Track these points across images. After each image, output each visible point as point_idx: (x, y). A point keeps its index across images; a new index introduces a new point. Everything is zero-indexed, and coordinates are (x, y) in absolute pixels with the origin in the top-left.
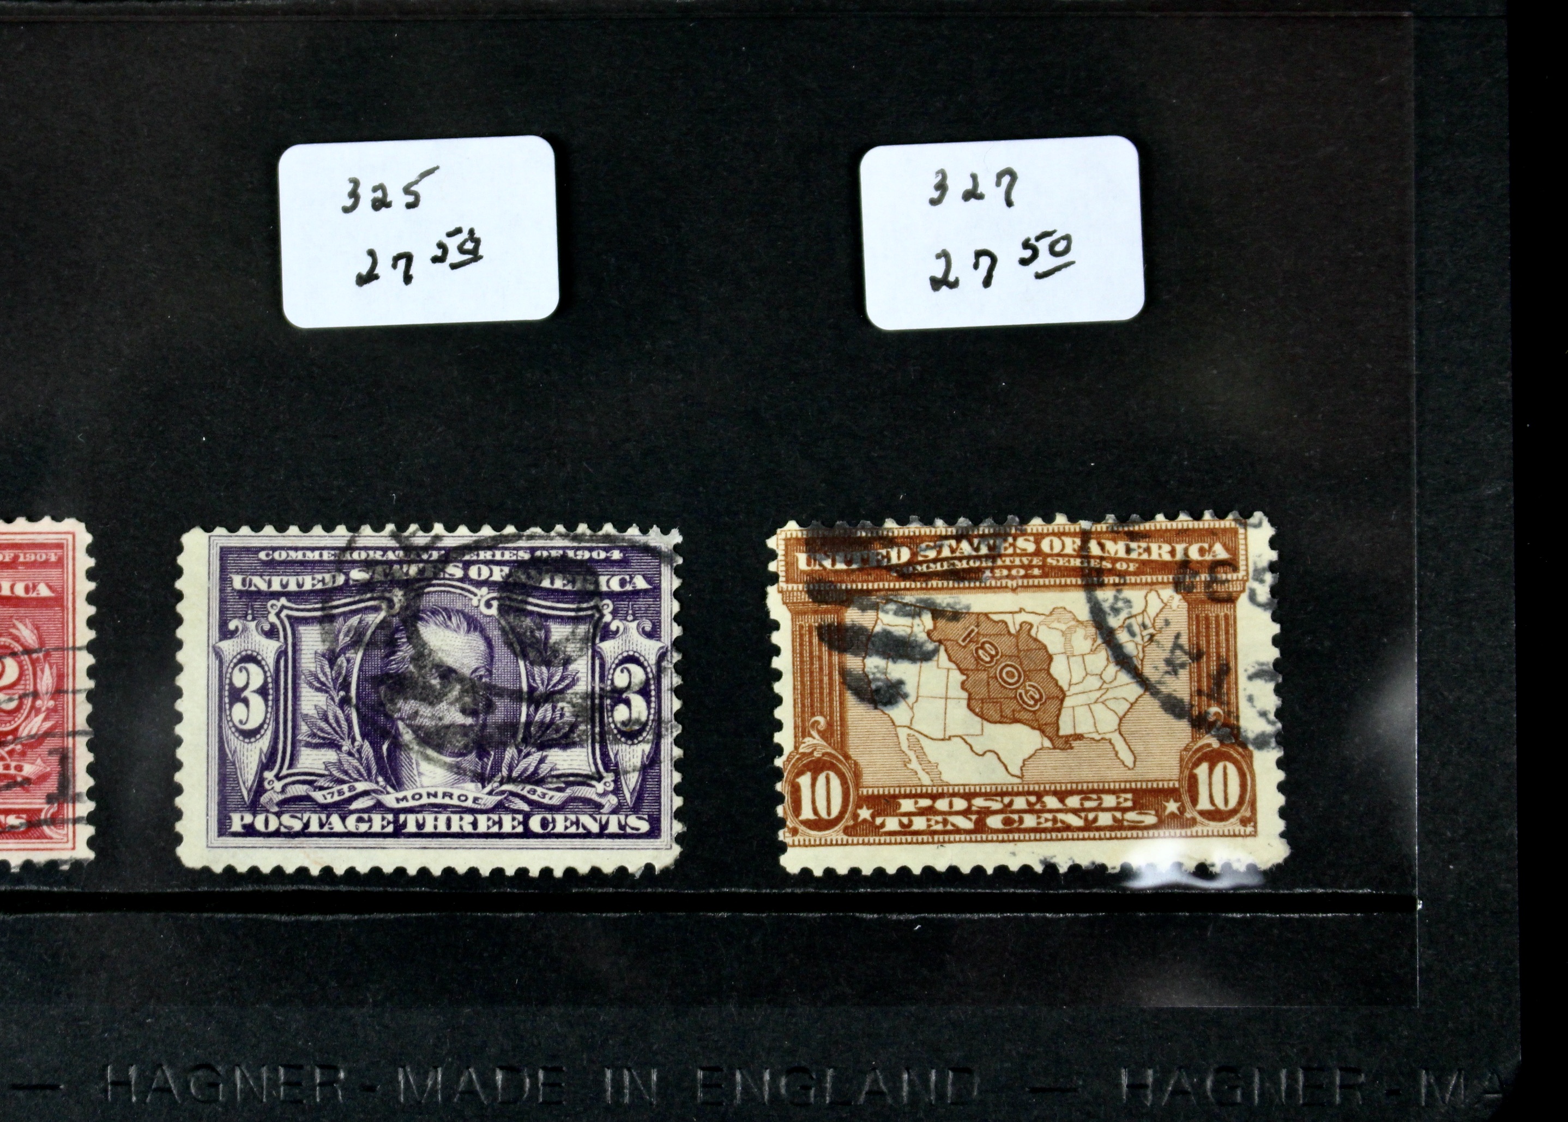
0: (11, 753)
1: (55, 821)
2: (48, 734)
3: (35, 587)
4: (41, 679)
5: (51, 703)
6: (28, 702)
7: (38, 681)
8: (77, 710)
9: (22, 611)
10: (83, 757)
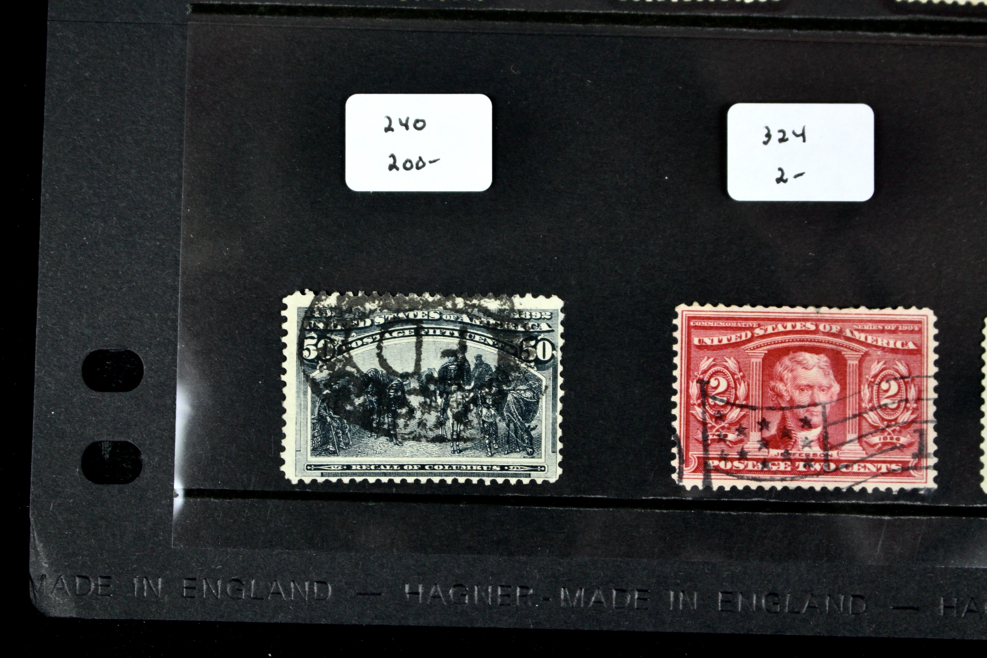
0: (894, 431)
1: (916, 468)
2: (913, 421)
3: (907, 344)
4: (910, 392)
5: (915, 405)
6: (903, 404)
7: (908, 393)
8: (928, 409)
9: (899, 356)
10: (932, 434)
